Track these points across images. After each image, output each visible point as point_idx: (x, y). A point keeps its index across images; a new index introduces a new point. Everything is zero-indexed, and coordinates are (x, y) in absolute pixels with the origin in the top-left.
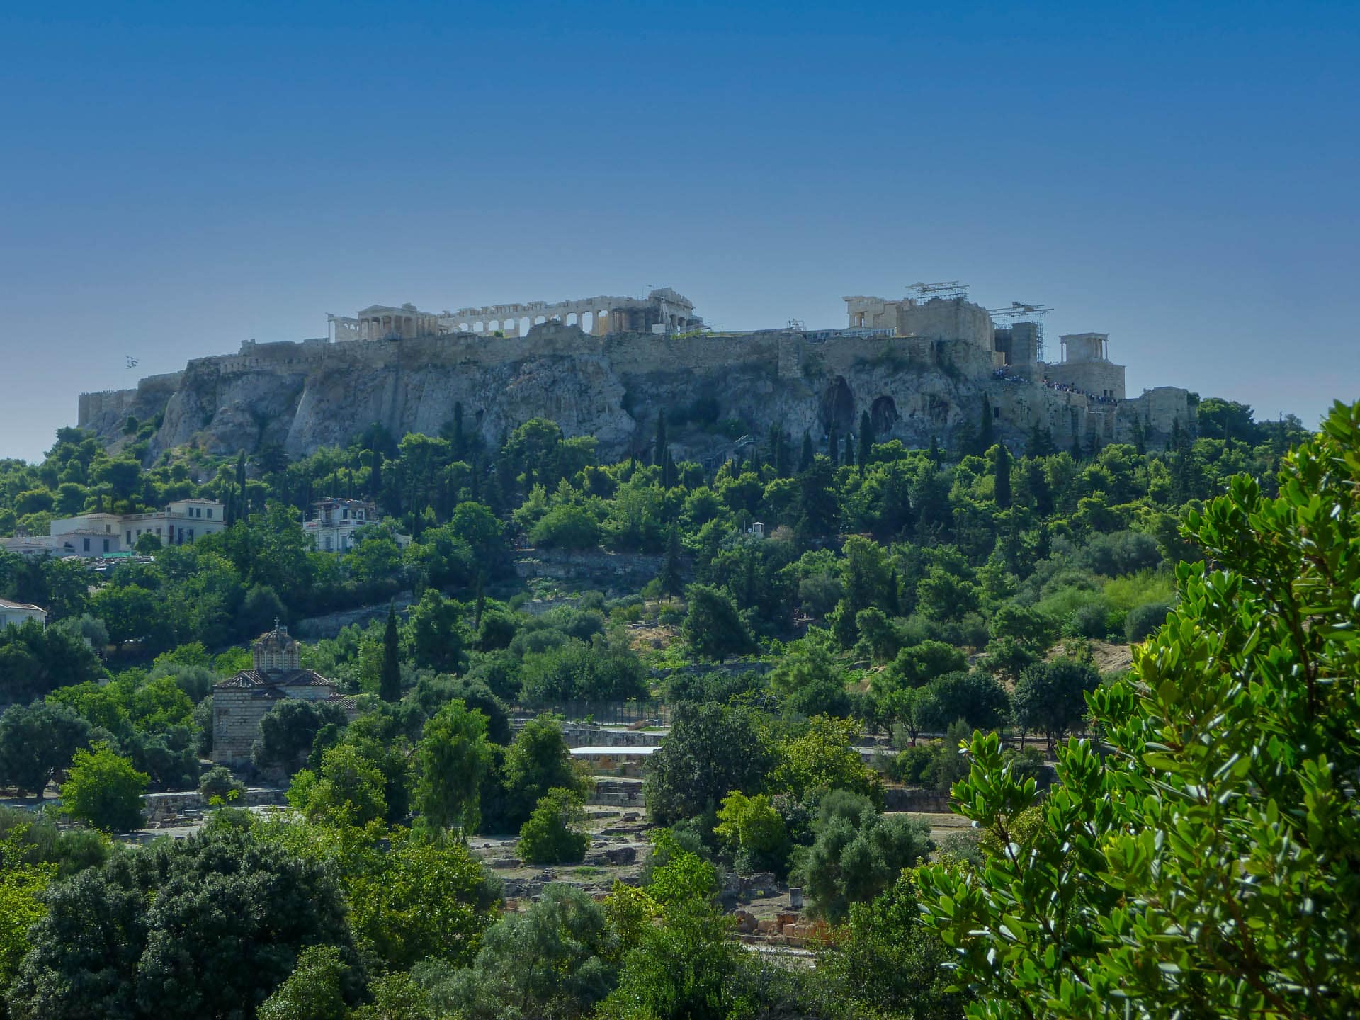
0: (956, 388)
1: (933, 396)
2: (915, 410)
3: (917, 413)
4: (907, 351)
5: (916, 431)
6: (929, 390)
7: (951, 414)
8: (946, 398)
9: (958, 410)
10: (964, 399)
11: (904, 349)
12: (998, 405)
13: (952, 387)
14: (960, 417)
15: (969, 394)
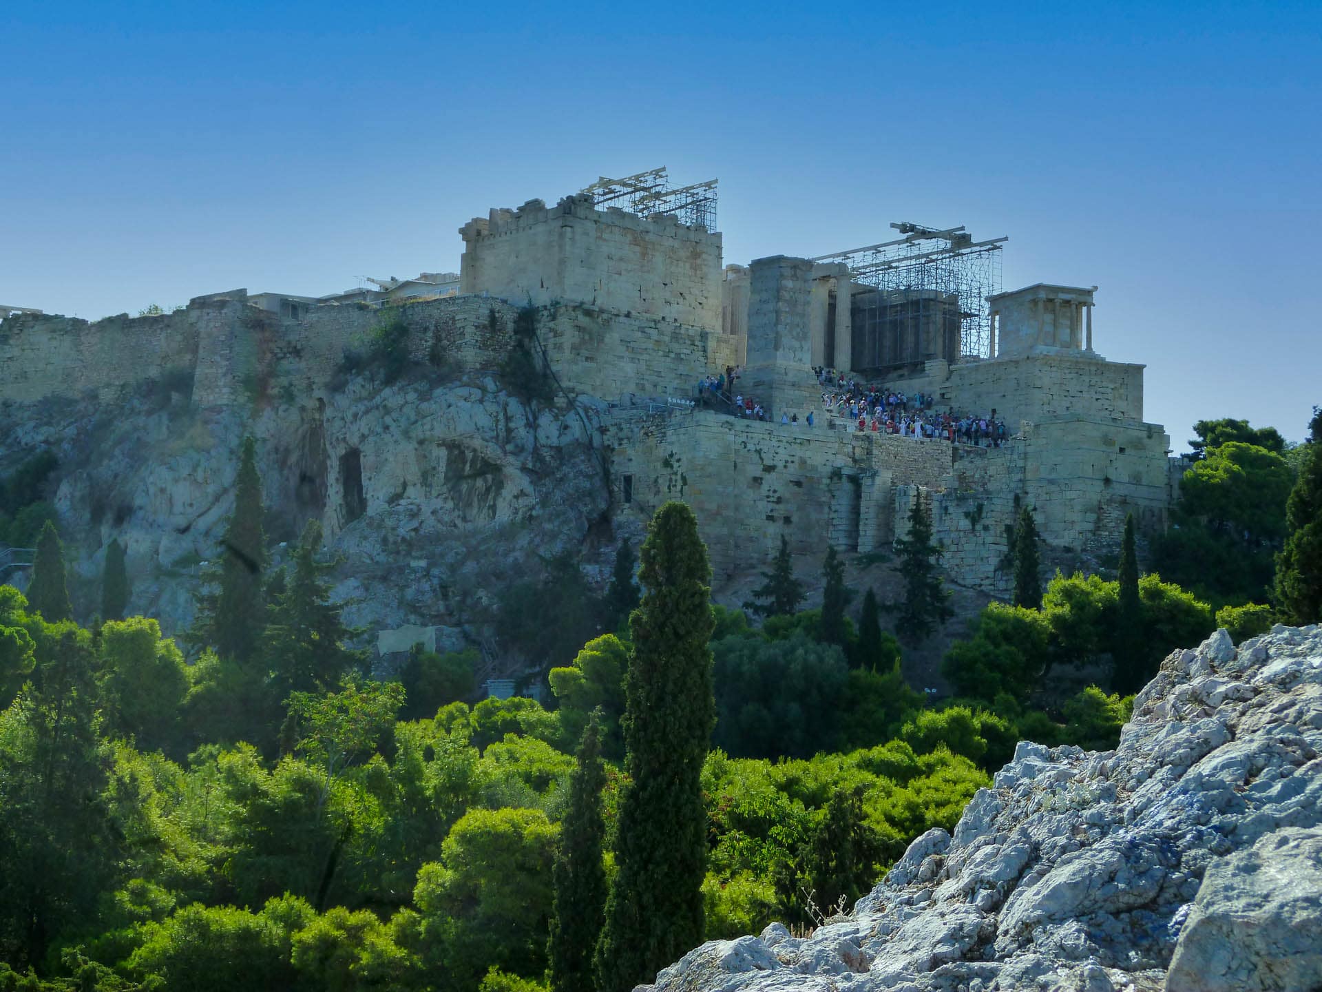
0: (532, 425)
1: (455, 448)
2: (405, 486)
3: (411, 491)
4: (430, 334)
5: (385, 541)
6: (440, 431)
7: (509, 490)
8: (492, 451)
9: (524, 482)
10: (547, 454)
11: (426, 329)
12: (633, 469)
13: (519, 425)
14: (532, 501)
15: (567, 439)
